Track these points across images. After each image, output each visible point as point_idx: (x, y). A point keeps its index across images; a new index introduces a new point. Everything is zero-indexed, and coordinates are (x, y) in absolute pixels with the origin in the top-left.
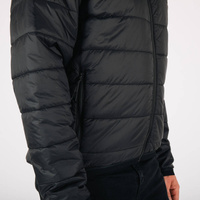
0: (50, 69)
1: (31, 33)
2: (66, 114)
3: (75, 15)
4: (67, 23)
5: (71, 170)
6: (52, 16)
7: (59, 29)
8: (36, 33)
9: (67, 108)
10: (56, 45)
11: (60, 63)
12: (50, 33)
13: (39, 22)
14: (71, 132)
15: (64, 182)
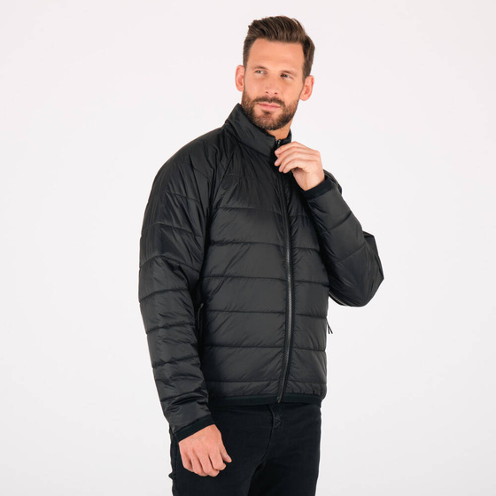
0: (174, 290)
1: (156, 257)
2: (188, 334)
3: (201, 240)
4: (191, 246)
5: (191, 387)
6: (178, 240)
7: (183, 251)
8: (161, 257)
9: (189, 329)
10: (180, 268)
11: (182, 284)
12: (174, 257)
13: (165, 246)
14: (193, 352)
15: (184, 396)
